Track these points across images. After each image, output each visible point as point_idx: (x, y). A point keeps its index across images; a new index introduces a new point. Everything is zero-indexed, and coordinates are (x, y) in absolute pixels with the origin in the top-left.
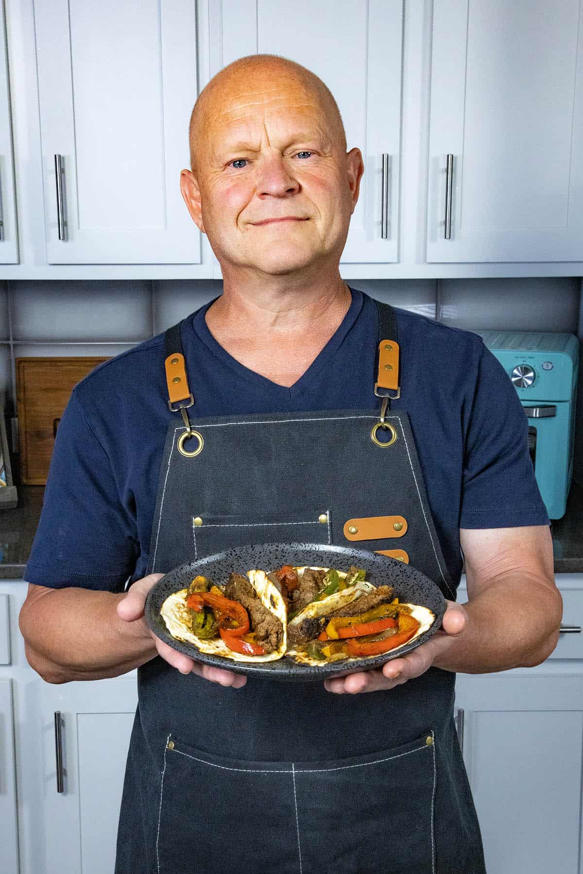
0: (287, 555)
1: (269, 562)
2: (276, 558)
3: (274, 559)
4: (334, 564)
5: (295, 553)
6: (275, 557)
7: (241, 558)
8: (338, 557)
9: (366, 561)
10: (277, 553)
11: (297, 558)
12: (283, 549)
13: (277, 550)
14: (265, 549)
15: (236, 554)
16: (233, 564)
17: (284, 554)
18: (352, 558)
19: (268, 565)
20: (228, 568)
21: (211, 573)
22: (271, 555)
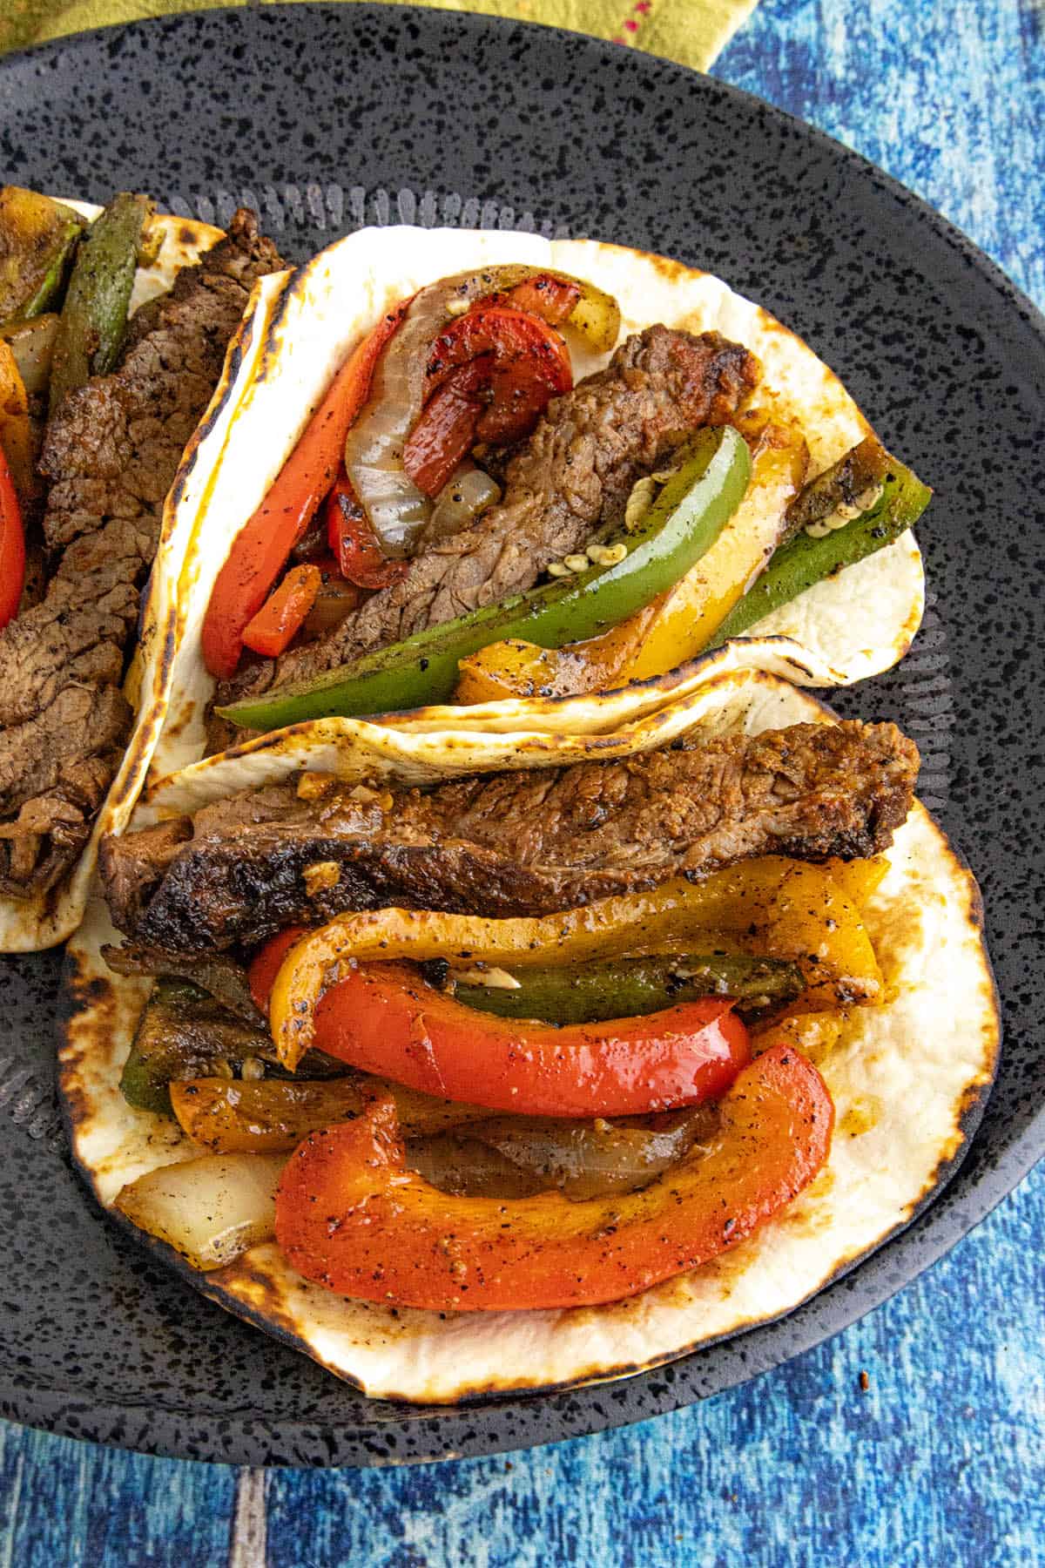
0: (671, 157)
1: (561, 161)
2: (606, 153)
3: (595, 154)
4: (854, 324)
5: (717, 161)
6: (605, 140)
7: (432, 82)
8: (902, 291)
9: (1011, 401)
10: (631, 121)
11: (708, 195)
12: (669, 114)
13: (639, 106)
14: (579, 74)
15: (418, 53)
16: (371, 107)
17: (659, 144)
18: (960, 340)
19: (546, 176)
20: (329, 117)
21: (226, 122)
22: (591, 120)
